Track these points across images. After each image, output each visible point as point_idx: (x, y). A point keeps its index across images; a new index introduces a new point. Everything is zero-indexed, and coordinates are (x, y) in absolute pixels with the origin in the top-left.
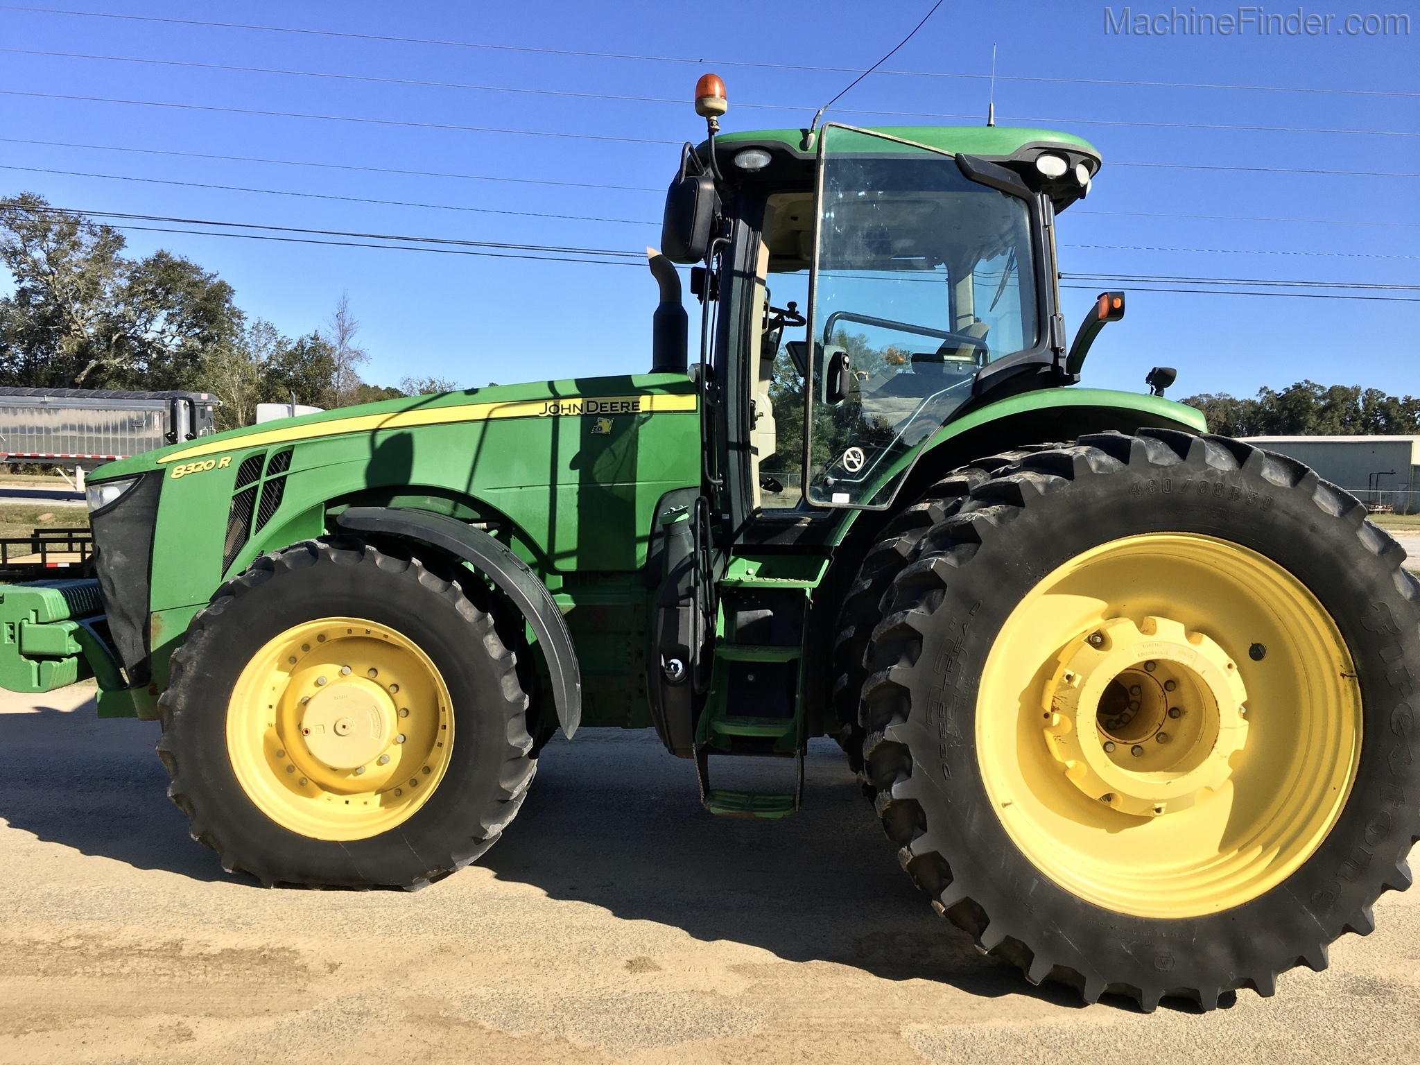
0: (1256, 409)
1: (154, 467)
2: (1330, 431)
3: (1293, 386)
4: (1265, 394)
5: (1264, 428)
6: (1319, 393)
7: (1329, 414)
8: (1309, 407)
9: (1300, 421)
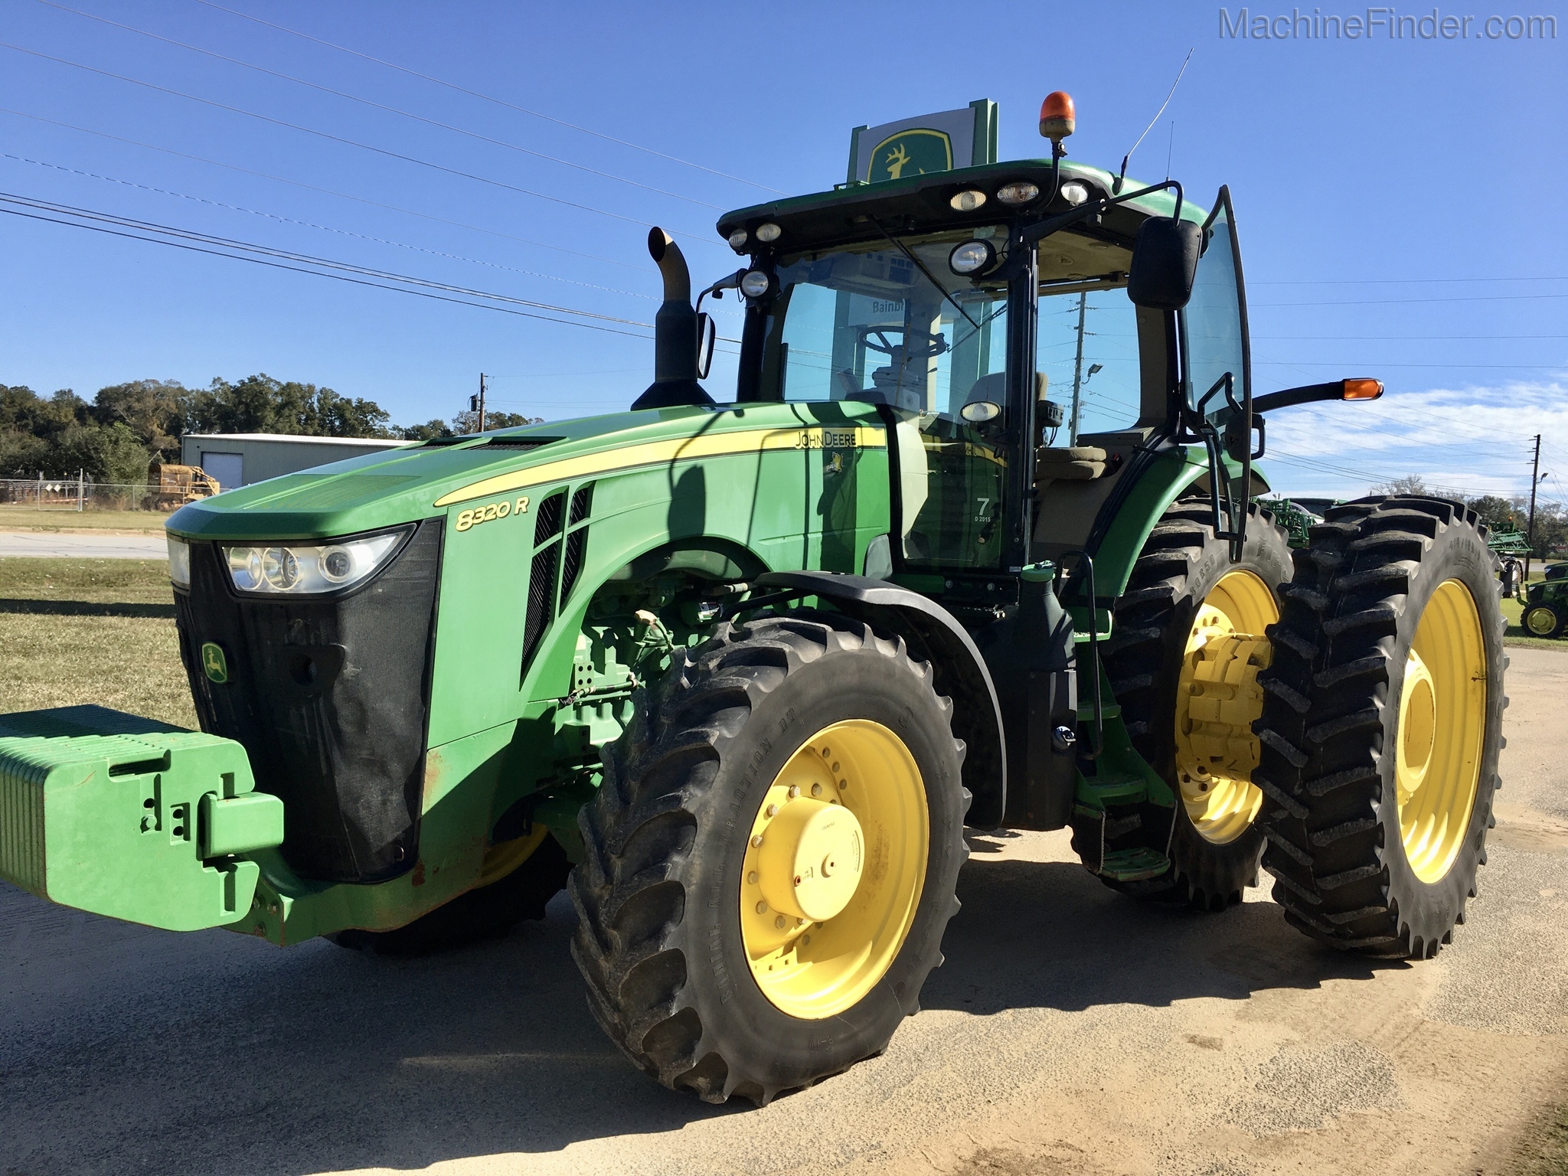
0: (208, 400)
1: (429, 513)
2: (288, 430)
3: (249, 379)
4: (219, 386)
5: (218, 422)
6: (276, 389)
7: (286, 412)
8: (267, 403)
9: (258, 417)
